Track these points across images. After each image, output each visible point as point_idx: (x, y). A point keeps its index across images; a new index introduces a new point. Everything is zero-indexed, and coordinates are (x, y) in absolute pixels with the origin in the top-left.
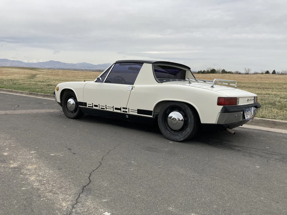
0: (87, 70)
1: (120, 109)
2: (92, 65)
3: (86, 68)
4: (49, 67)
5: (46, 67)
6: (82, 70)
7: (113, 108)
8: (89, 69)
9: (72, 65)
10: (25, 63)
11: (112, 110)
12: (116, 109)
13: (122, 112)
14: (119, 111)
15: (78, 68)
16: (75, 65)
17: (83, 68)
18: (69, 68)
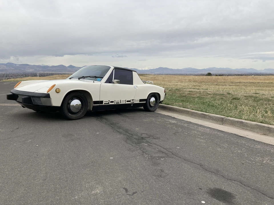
0: (191, 75)
1: (130, 101)
2: (197, 69)
3: (191, 73)
5: (156, 73)
6: (187, 75)
7: (125, 101)
8: (194, 73)
9: (178, 70)
10: (139, 70)
11: (124, 103)
12: (128, 101)
13: (131, 103)
14: (129, 103)
15: (183, 73)
16: (181, 70)
17: (188, 73)
18: (176, 73)
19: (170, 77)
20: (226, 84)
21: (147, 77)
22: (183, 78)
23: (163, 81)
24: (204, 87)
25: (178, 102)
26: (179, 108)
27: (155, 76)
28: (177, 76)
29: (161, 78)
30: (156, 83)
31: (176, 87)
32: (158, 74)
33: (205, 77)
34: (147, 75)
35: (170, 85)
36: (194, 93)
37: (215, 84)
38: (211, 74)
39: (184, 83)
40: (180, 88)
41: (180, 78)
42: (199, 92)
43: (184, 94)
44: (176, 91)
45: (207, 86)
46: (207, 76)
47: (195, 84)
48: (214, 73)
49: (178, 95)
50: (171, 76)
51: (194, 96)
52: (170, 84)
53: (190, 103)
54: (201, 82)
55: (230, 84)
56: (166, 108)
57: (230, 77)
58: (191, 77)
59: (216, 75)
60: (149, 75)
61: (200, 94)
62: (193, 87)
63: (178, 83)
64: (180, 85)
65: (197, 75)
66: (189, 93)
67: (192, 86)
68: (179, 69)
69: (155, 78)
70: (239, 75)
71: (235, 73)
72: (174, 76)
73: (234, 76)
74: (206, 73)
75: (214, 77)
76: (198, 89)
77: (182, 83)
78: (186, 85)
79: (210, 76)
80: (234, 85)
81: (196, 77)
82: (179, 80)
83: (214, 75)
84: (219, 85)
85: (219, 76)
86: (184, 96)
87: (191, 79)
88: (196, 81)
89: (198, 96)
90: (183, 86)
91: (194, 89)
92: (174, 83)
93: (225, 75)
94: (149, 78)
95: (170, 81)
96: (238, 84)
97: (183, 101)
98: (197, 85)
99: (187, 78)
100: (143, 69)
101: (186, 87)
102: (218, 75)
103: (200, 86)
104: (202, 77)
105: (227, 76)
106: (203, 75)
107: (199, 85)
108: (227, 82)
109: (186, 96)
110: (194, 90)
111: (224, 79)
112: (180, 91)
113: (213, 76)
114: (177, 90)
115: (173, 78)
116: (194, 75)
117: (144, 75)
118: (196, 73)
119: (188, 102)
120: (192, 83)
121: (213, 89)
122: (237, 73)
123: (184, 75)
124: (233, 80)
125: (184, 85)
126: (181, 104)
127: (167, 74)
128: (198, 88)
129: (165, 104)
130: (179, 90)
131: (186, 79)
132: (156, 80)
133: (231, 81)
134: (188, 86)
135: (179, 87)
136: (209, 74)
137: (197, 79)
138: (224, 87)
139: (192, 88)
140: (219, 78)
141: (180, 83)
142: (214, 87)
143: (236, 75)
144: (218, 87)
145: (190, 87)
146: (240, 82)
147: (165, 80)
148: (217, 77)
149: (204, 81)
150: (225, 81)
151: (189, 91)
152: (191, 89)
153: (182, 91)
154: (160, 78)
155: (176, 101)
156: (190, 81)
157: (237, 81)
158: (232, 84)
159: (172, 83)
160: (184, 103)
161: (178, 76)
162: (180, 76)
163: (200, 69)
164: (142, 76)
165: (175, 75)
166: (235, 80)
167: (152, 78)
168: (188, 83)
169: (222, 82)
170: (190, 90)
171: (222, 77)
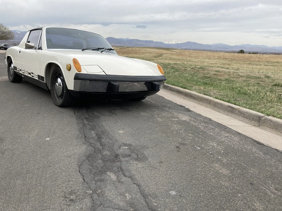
0: (221, 51)
2: (229, 46)
3: (222, 50)
4: (185, 48)
5: (183, 48)
6: (217, 51)
8: (225, 50)
10: (166, 44)
15: (213, 49)
16: (210, 46)
17: (218, 49)
18: (204, 49)
19: (198, 53)
20: (261, 63)
21: (172, 51)
22: (212, 54)
23: (189, 56)
24: (235, 66)
25: (199, 85)
26: (199, 94)
27: (182, 51)
28: (205, 52)
29: (188, 53)
30: (181, 59)
31: (201, 65)
32: (185, 49)
33: (236, 54)
34: (173, 49)
35: (195, 62)
36: (221, 74)
37: (248, 63)
38: (243, 51)
39: (212, 60)
40: (205, 66)
41: (209, 54)
42: (228, 72)
43: (209, 74)
44: (200, 70)
45: (239, 65)
46: (238, 54)
47: (224, 62)
48: (248, 51)
49: (201, 75)
50: (199, 51)
51: (221, 78)
52: (196, 60)
53: (214, 88)
54: (232, 60)
55: (266, 64)
56: (181, 92)
57: (265, 56)
58: (222, 54)
59: (250, 53)
60: (175, 49)
61: (229, 75)
62: (222, 66)
63: (206, 60)
64: (207, 62)
65: (228, 52)
66: (215, 73)
67: (220, 64)
68: (208, 44)
69: (181, 53)
70: (275, 54)
71: (271, 52)
72: (202, 52)
73: (270, 54)
74: (239, 50)
75: (247, 55)
76: (227, 69)
77: (210, 60)
78: (214, 62)
79: (242, 54)
80: (270, 65)
81: (227, 54)
82: (207, 56)
83: (247, 53)
84: (252, 64)
85: (253, 55)
86: (208, 78)
87: (221, 55)
88: (226, 59)
89: (226, 78)
90: (211, 63)
91: (223, 68)
92: (201, 60)
93: (259, 53)
94: (174, 53)
95: (196, 57)
96: (275, 64)
97: (205, 84)
98: (227, 63)
99: (216, 54)
100: (170, 43)
101: (213, 65)
102: (251, 52)
103: (229, 65)
104: (233, 54)
105: (262, 55)
106: (234, 52)
107: (229, 63)
108: (261, 61)
109: (210, 77)
110: (222, 70)
111: (259, 58)
112: (204, 70)
113: (245, 54)
114: (201, 68)
115: (201, 54)
116: (225, 52)
117: (170, 49)
118: (227, 50)
119: (212, 86)
120: (222, 61)
121: (245, 69)
122: (273, 52)
123: (213, 51)
124: (268, 59)
125: (213, 62)
126: (202, 88)
127: (195, 50)
128: (227, 66)
129: (182, 87)
130: (203, 68)
131: (215, 56)
132: (182, 55)
133: (267, 60)
134: (216, 64)
135: (206, 64)
136: (242, 52)
137: (227, 56)
138: (259, 67)
139: (220, 67)
140: (252, 57)
141: (208, 60)
142: (246, 66)
143: (273, 54)
144: (251, 67)
145: (219, 65)
146: (277, 62)
147: (192, 55)
148: (250, 54)
149: (235, 59)
150: (259, 60)
151: (216, 71)
152: (218, 67)
153: (207, 70)
154: (186, 53)
155: (197, 83)
156: (219, 58)
157: (274, 61)
158: (268, 64)
159: (199, 60)
160: (206, 87)
161: (207, 52)
162: (209, 52)
163: (232, 45)
164: (168, 50)
165: (203, 50)
166: (271, 59)
167: (177, 52)
168: (217, 60)
169: (256, 61)
170: (217, 69)
171: (256, 55)
